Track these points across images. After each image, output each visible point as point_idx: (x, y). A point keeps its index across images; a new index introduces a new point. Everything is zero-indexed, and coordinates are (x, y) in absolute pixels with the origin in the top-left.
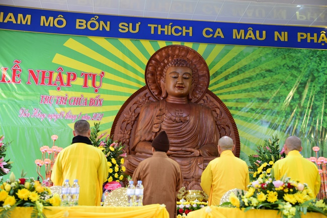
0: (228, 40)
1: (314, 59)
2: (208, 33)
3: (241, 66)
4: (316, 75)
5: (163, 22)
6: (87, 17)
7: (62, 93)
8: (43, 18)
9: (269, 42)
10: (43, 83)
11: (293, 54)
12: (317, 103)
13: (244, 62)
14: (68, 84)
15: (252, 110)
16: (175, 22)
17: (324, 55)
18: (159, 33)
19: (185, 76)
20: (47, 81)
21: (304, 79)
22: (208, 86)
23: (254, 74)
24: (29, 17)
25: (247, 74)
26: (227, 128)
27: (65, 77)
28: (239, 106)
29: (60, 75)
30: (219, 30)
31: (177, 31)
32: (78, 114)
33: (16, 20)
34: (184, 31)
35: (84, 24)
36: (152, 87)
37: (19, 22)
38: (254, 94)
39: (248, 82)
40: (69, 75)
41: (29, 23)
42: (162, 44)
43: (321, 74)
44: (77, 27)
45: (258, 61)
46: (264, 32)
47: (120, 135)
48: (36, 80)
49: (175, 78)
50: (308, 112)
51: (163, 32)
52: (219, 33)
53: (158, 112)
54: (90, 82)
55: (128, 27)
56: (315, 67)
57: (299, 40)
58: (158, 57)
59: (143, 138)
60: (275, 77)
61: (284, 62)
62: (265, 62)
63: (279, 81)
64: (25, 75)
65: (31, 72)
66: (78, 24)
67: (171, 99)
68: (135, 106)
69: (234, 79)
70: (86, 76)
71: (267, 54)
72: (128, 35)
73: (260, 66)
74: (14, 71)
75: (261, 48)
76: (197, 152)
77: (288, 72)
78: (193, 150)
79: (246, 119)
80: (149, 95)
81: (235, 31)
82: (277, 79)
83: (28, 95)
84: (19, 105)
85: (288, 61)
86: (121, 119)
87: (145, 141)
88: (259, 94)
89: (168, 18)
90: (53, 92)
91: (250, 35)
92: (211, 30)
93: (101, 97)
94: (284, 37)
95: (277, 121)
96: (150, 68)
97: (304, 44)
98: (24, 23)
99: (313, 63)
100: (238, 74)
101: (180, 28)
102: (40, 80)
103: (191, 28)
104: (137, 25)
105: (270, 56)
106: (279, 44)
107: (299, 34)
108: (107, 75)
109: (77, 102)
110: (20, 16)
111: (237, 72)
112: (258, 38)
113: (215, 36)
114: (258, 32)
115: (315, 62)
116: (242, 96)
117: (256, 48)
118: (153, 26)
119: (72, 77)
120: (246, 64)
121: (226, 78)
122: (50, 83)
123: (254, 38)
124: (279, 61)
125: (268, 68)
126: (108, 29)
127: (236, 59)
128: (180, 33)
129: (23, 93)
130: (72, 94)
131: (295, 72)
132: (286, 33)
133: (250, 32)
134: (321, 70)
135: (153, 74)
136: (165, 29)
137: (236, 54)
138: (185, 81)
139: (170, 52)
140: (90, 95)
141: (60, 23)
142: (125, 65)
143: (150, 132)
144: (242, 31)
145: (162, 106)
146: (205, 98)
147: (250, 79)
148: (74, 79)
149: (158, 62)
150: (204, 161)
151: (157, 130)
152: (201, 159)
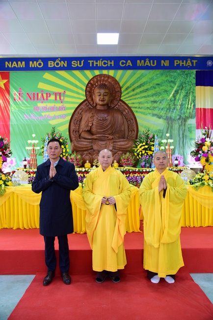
0: (135, 67)
1: (184, 76)
2: (123, 63)
3: (142, 83)
4: (184, 86)
5: (97, 59)
6: (54, 59)
7: (44, 105)
8: (31, 62)
9: (158, 67)
10: (34, 100)
11: (172, 74)
12: (184, 102)
13: (144, 80)
14: (47, 99)
15: (148, 108)
16: (104, 58)
17: (189, 73)
18: (95, 65)
19: (105, 94)
20: (36, 98)
21: (178, 89)
22: (121, 97)
23: (149, 87)
24: (24, 63)
25: (145, 87)
26: (131, 120)
27: (45, 95)
28: (141, 106)
29: (42, 94)
30: (129, 61)
31: (105, 63)
32: (53, 115)
33: (18, 65)
34: (109, 63)
35: (52, 64)
36: (89, 99)
37: (19, 67)
38: (149, 98)
39: (146, 91)
40: (47, 94)
41: (24, 66)
42: (97, 72)
43: (187, 85)
44: (49, 66)
45: (152, 79)
46: (155, 61)
47: (73, 127)
48: (31, 98)
49: (100, 95)
50: (178, 107)
51: (97, 65)
52: (129, 63)
53: (91, 115)
54: (58, 97)
55: (77, 63)
56: (184, 81)
57: (175, 65)
58: (92, 82)
59: (84, 130)
60: (161, 88)
61: (167, 79)
62: (156, 79)
63: (163, 90)
65: (28, 94)
66: (49, 64)
67: (98, 107)
68: (81, 111)
69: (138, 91)
70: (56, 94)
71: (157, 74)
72: (77, 68)
73: (153, 82)
74: (19, 94)
75: (154, 71)
76: (111, 137)
77: (169, 85)
78: (108, 136)
79: (144, 114)
80: (88, 104)
81: (138, 61)
82: (162, 89)
83: (27, 107)
84: (24, 113)
85: (169, 78)
86: (74, 118)
87: (85, 131)
88: (152, 99)
89: (99, 56)
90: (40, 105)
91: (147, 63)
92: (125, 62)
93: (64, 106)
94: (167, 63)
95: (161, 114)
96: (88, 89)
97: (178, 67)
98: (21, 66)
99: (183, 79)
100: (140, 87)
101: (107, 62)
102: (32, 98)
103: (113, 61)
104: (82, 62)
105: (159, 75)
106: (164, 68)
107: (175, 61)
108: (67, 93)
109: (53, 109)
110: (19, 63)
111: (140, 86)
112: (152, 65)
113: (127, 65)
114: (152, 61)
115: (184, 78)
116: (142, 100)
117: (151, 71)
118: (91, 62)
119: (48, 95)
120: (145, 81)
121: (133, 90)
122: (38, 100)
123: (149, 65)
124: (164, 78)
125: (157, 83)
126: (66, 65)
127: (139, 78)
128: (107, 65)
129: (25, 106)
130: (49, 105)
131: (172, 85)
132: (168, 61)
133: (147, 61)
134: (187, 82)
135: (90, 92)
136: (98, 63)
137: (139, 75)
138: (105, 97)
139: (99, 78)
140: (59, 105)
141: (40, 64)
142: (76, 86)
143: (88, 126)
144: (143, 61)
145: (93, 111)
146: (119, 104)
147: (147, 90)
148: (50, 96)
149: (92, 85)
150: (114, 142)
151: (91, 125)
152: (113, 141)
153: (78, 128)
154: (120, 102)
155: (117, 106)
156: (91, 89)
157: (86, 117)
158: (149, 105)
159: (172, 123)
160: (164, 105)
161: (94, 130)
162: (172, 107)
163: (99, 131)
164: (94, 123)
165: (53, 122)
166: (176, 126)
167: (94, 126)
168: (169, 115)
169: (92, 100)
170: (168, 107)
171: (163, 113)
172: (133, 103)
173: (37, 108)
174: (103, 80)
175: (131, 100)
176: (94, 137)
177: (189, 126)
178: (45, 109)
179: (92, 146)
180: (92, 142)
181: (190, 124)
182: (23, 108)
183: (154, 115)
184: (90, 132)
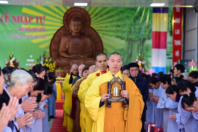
3: (108, 10)
7: (27, 26)
10: (18, 22)
14: (30, 22)
15: (113, 31)
19: (78, 25)
20: (20, 20)
21: (138, 15)
22: (90, 25)
23: (114, 14)
25: (111, 14)
26: (98, 43)
27: (28, 19)
28: (107, 29)
29: (26, 18)
32: (35, 35)
36: (66, 26)
38: (113, 23)
40: (30, 17)
47: (53, 47)
48: (15, 20)
49: (74, 26)
53: (68, 40)
54: (39, 21)
59: (62, 50)
60: (124, 14)
63: (126, 17)
64: (10, 18)
65: (13, 17)
67: (73, 34)
68: (59, 35)
69: (105, 17)
70: (37, 18)
74: (6, 16)
77: (130, 12)
78: (80, 56)
79: (109, 35)
80: (65, 30)
83: (13, 27)
84: (10, 32)
87: (63, 51)
88: (116, 23)
90: (24, 26)
93: (44, 28)
95: (123, 36)
96: (65, 18)
102: (17, 20)
108: (47, 17)
109: (35, 30)
111: (106, 13)
116: (108, 24)
119: (31, 19)
121: (101, 16)
122: (22, 22)
125: (121, 10)
129: (10, 27)
131: (133, 12)
135: (66, 21)
138: (78, 27)
139: (73, 10)
140: (40, 27)
143: (65, 47)
145: (69, 37)
146: (89, 30)
147: (112, 16)
148: (32, 19)
149: (68, 15)
150: (85, 60)
151: (67, 47)
152: (83, 60)
153: (56, 47)
154: (90, 28)
155: (87, 32)
156: (67, 18)
157: (64, 40)
158: (114, 29)
159: (132, 44)
160: (126, 29)
161: (70, 51)
162: (133, 30)
163: (74, 52)
164: (70, 46)
165: (35, 41)
166: (136, 46)
167: (70, 48)
168: (130, 37)
169: (68, 26)
170: (129, 30)
171: (125, 35)
172: (101, 27)
173: (21, 29)
174: (77, 11)
175: (99, 24)
176: (71, 56)
177: (146, 46)
178: (28, 30)
179: (69, 63)
180: (69, 60)
181: (147, 45)
182: (8, 28)
183: (117, 37)
184: (67, 52)
